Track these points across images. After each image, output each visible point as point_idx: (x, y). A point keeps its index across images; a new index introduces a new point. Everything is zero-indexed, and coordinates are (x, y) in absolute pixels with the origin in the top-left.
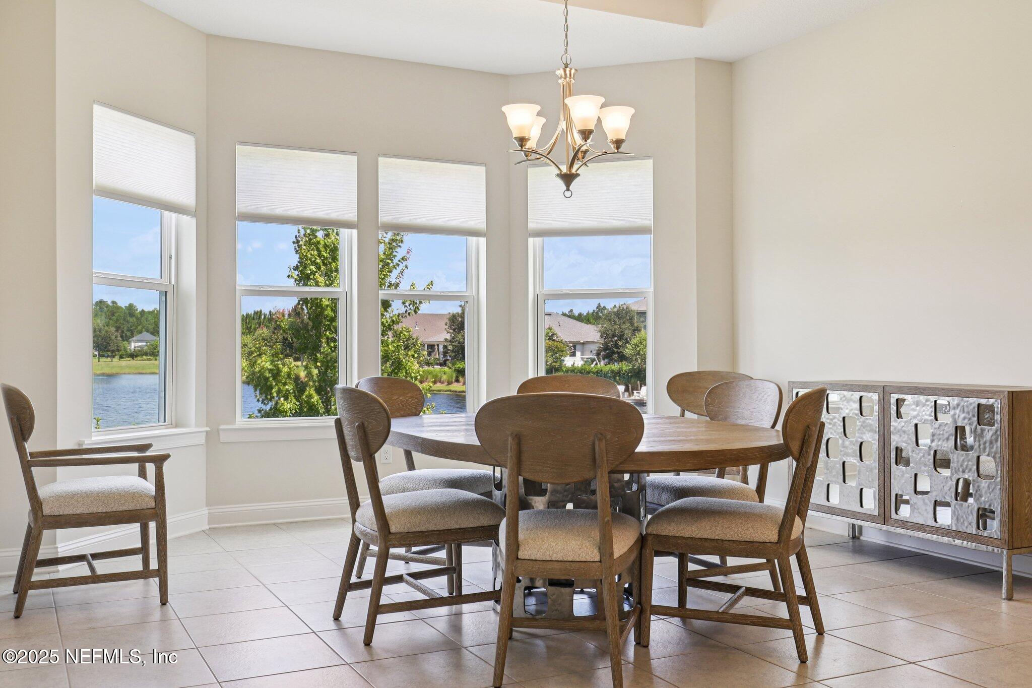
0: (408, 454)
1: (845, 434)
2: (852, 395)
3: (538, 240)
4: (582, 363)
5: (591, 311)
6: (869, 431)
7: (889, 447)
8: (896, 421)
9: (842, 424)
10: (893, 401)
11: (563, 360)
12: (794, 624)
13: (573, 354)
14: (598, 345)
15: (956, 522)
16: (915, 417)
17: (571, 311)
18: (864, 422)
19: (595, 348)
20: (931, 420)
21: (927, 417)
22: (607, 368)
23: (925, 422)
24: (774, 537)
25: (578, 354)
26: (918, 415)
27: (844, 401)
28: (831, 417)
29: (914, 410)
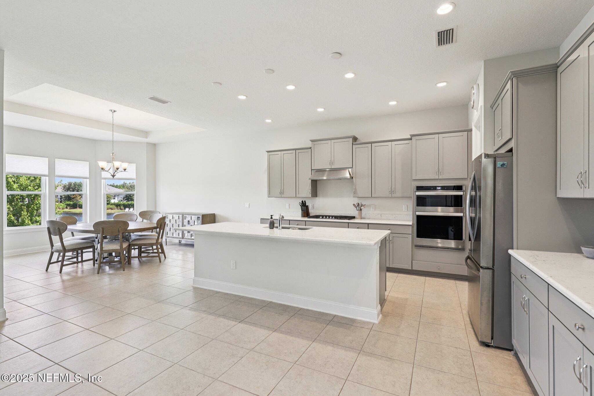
0: (72, 233)
1: (176, 223)
3: (104, 180)
4: (118, 201)
5: (121, 184)
6: (180, 222)
7: (183, 225)
8: (185, 220)
9: (175, 221)
10: (184, 216)
11: (111, 201)
12: (159, 256)
13: (114, 199)
14: (123, 196)
16: (188, 219)
17: (114, 184)
18: (179, 220)
19: (122, 196)
22: (127, 203)
24: (155, 242)
25: (116, 198)
27: (176, 216)
28: (173, 220)
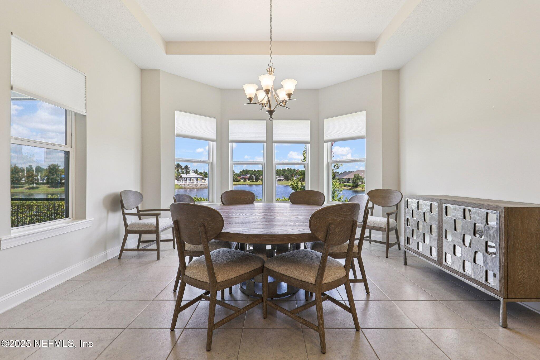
1: (425, 220)
2: (427, 203)
6: (434, 221)
7: (442, 229)
8: (445, 217)
9: (423, 216)
10: (444, 207)
15: (474, 274)
16: (454, 216)
18: (432, 216)
20: (462, 218)
21: (460, 217)
23: (459, 218)
26: (455, 215)
27: (424, 205)
28: (419, 212)
29: (454, 213)
